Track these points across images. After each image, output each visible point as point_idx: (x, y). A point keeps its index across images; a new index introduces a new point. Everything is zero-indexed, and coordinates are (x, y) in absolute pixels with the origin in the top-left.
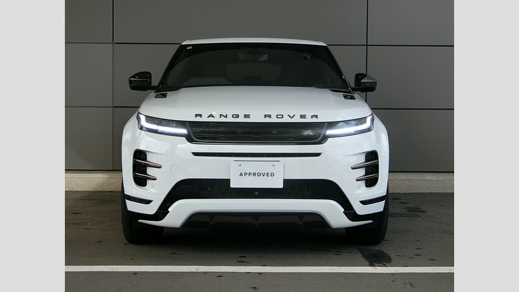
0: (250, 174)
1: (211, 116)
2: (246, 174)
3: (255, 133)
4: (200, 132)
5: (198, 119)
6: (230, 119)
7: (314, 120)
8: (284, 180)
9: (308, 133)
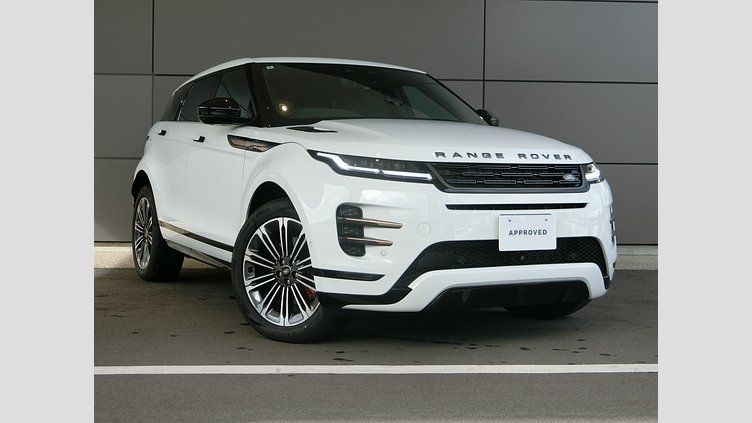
0: (520, 232)
1: (456, 155)
2: (516, 232)
3: (516, 178)
4: (452, 176)
5: (441, 159)
6: (480, 160)
7: (568, 162)
8: (558, 239)
9: (569, 177)
